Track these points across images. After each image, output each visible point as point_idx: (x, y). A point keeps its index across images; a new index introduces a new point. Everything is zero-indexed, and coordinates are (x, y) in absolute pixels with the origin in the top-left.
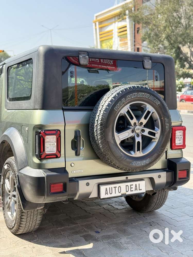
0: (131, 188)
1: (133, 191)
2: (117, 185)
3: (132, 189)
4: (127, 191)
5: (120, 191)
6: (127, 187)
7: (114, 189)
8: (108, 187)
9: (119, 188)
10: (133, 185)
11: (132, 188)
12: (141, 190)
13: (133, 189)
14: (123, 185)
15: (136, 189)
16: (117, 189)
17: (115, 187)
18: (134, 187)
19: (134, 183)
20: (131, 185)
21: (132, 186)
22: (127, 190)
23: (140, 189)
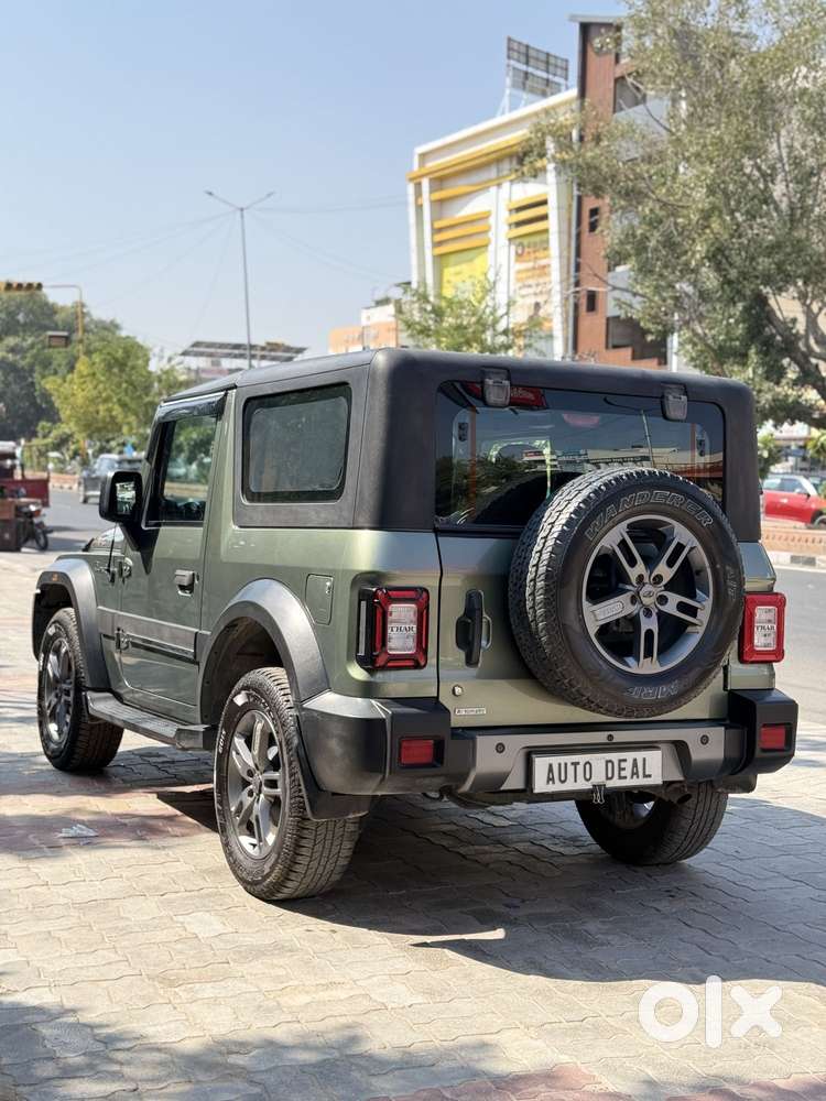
0: (621, 769)
1: (625, 778)
2: (582, 758)
3: (623, 774)
4: (608, 778)
5: (588, 777)
6: (610, 765)
7: (571, 769)
8: (555, 760)
9: (588, 766)
10: (625, 760)
11: (624, 769)
12: (650, 776)
13: (627, 773)
14: (598, 760)
15: (635, 773)
16: (580, 768)
17: (575, 764)
18: (628, 765)
19: (630, 756)
20: (620, 761)
21: (623, 765)
22: (610, 775)
23: (647, 773)
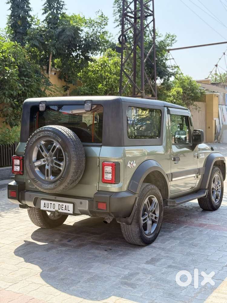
0: (62, 207)
1: (63, 210)
2: (53, 203)
4: (59, 209)
5: (54, 208)
6: (59, 205)
7: (50, 205)
8: (46, 202)
9: (54, 205)
10: (63, 205)
12: (69, 211)
14: (57, 204)
15: (66, 209)
16: (52, 205)
17: (51, 204)
18: (64, 207)
20: (62, 205)
21: (63, 206)
22: (59, 208)
23: (69, 210)
